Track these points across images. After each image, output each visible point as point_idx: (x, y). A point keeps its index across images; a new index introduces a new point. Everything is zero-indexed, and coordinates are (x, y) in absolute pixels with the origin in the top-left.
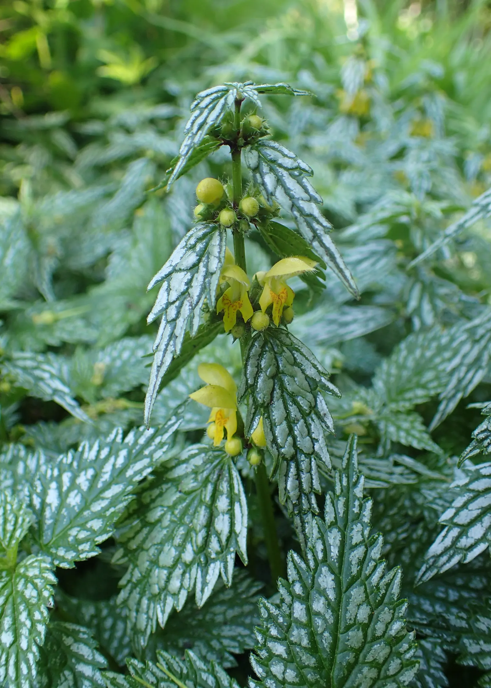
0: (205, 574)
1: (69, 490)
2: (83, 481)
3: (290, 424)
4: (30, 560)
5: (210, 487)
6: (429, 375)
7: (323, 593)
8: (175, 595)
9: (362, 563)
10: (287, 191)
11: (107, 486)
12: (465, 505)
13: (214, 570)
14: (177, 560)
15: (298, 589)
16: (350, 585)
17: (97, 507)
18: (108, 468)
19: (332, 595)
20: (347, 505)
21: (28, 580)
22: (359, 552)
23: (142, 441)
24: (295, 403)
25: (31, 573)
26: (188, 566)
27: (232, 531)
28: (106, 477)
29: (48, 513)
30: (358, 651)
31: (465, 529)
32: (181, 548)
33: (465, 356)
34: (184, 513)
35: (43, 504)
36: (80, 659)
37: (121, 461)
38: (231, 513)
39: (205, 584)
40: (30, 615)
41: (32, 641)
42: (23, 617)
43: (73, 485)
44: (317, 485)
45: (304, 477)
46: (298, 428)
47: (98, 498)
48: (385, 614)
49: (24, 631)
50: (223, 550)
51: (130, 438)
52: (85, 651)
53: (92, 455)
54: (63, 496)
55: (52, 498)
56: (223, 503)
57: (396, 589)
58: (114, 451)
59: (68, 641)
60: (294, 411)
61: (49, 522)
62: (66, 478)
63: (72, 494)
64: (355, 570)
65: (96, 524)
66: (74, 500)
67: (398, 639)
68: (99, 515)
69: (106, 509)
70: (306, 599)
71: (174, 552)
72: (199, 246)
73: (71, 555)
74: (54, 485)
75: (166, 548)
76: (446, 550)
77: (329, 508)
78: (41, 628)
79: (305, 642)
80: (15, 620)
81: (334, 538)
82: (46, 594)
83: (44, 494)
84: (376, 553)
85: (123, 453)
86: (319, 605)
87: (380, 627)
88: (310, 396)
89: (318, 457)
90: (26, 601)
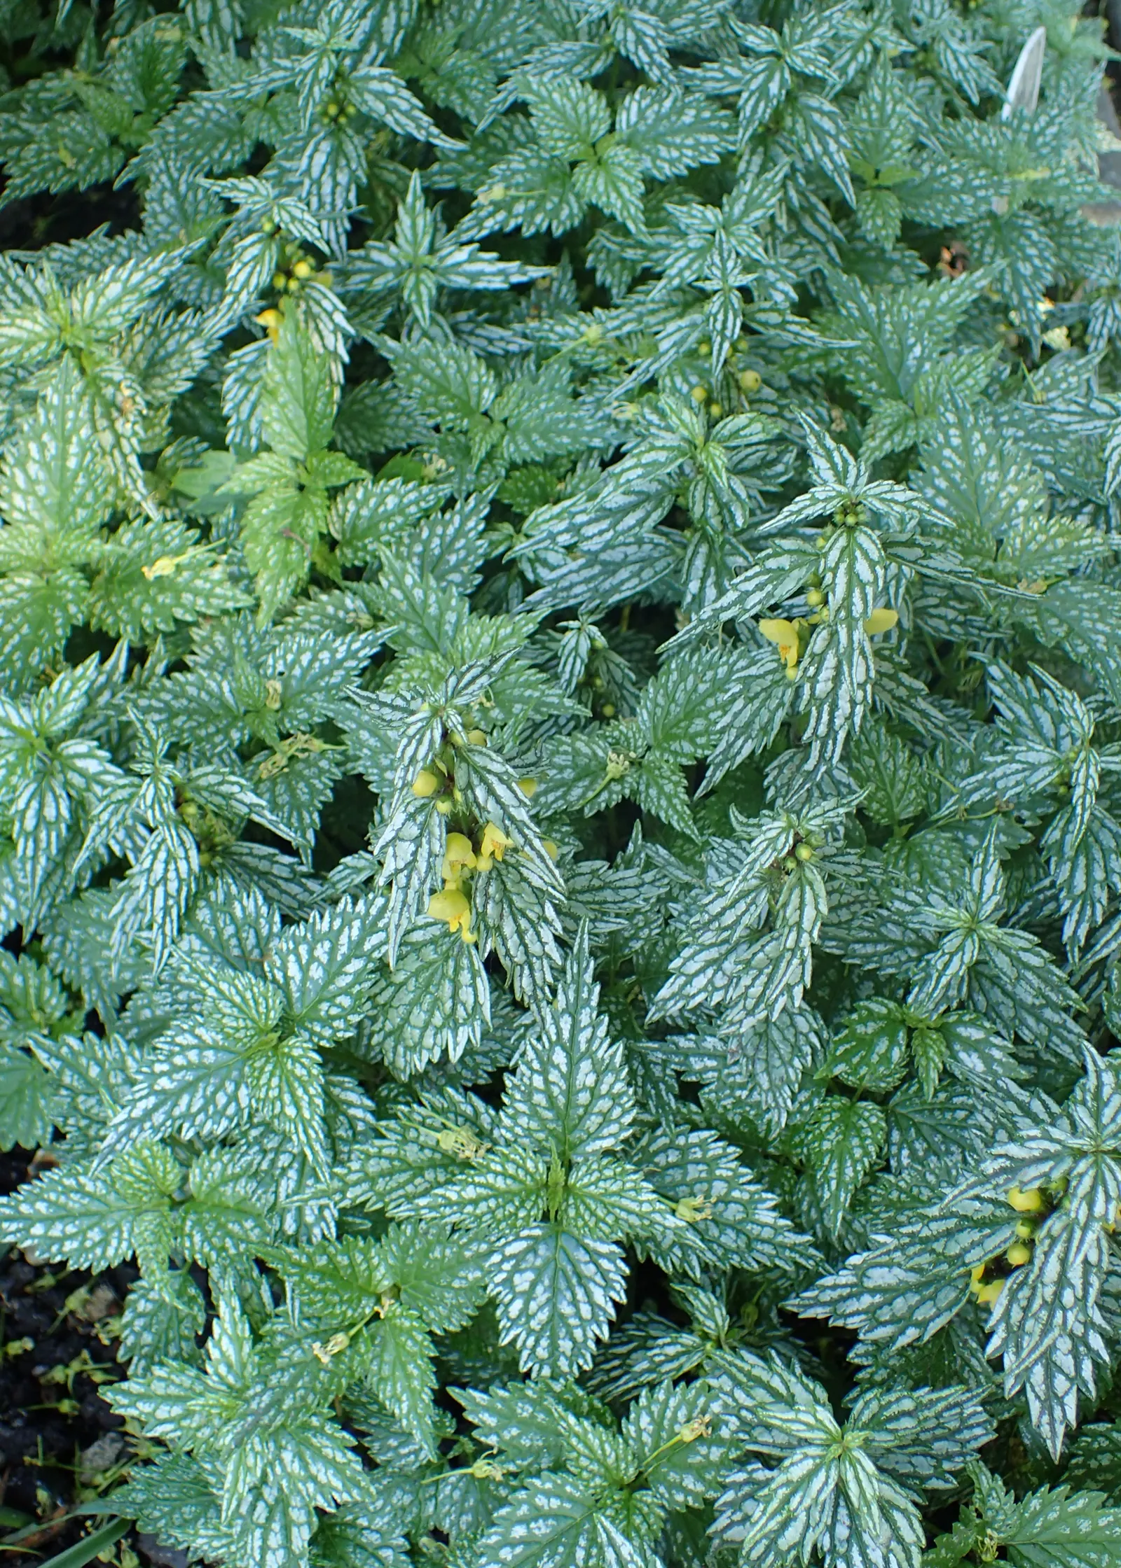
0: (455, 1036)
1: (309, 963)
2: (321, 951)
3: (520, 934)
4: (292, 1041)
5: (451, 963)
6: (699, 724)
7: (557, 1067)
8: (431, 1050)
9: (590, 1041)
10: (498, 801)
11: (347, 960)
12: (692, 957)
13: (464, 1033)
14: (427, 1024)
15: (536, 1065)
16: (580, 1060)
17: (342, 982)
18: (344, 939)
19: (564, 1069)
20: (577, 992)
21: (295, 1060)
22: (587, 1033)
23: (373, 911)
24: (524, 915)
25: (296, 1053)
26: (438, 1030)
27: (476, 1001)
28: (344, 949)
29: (293, 987)
30: (587, 1107)
31: (690, 979)
32: (431, 1013)
33: (736, 715)
34: (429, 983)
35: (285, 976)
36: (351, 1105)
37: (355, 933)
38: (474, 986)
39: (456, 1044)
40: (306, 1092)
41: (313, 1113)
42: (300, 1092)
43: (313, 958)
44: (549, 979)
45: (538, 975)
46: (530, 937)
47: (340, 973)
48: (609, 1078)
49: (304, 1104)
50: (470, 1017)
51: (361, 906)
52: (353, 1097)
53: (325, 926)
54: (304, 970)
55: (293, 970)
56: (465, 977)
57: (618, 1059)
58: (347, 923)
59: (336, 1091)
60: (523, 923)
61: (296, 995)
62: (303, 949)
63: (314, 966)
64: (583, 1047)
65: (346, 1001)
66: (316, 973)
67: (620, 1095)
68: (345, 991)
69: (351, 985)
70: (544, 1073)
71: (423, 1016)
72: (420, 819)
73: (327, 1032)
74: (292, 958)
75: (416, 1011)
76: (673, 996)
77: (560, 996)
78: (319, 1101)
79: (544, 1103)
80: (293, 1094)
81: (566, 1023)
82: (314, 1072)
83: (284, 969)
84: (602, 1031)
85: (357, 924)
86: (554, 1076)
87: (604, 1089)
88: (537, 909)
89: (549, 957)
90: (299, 1079)
